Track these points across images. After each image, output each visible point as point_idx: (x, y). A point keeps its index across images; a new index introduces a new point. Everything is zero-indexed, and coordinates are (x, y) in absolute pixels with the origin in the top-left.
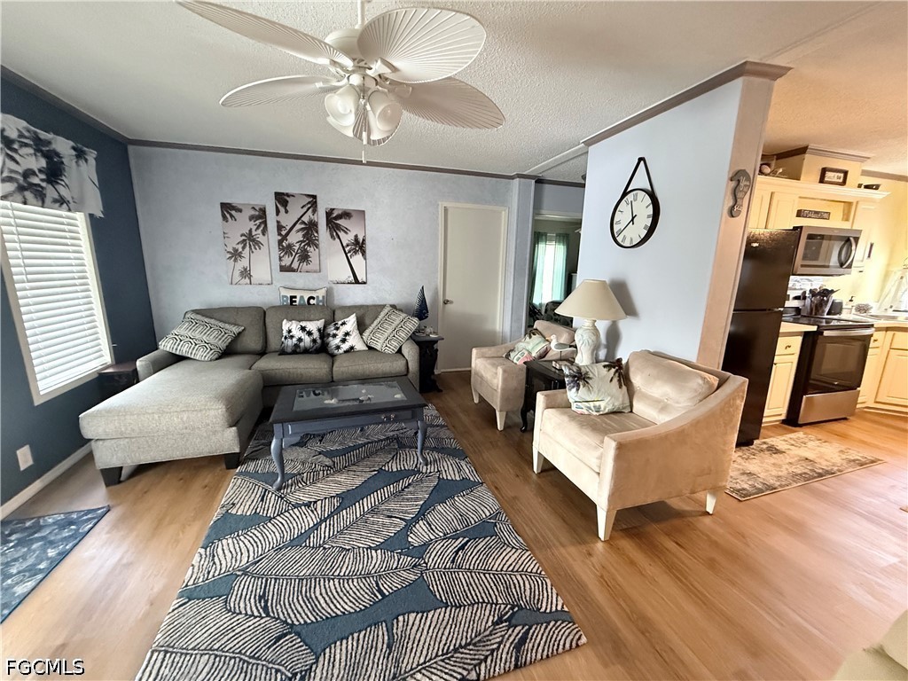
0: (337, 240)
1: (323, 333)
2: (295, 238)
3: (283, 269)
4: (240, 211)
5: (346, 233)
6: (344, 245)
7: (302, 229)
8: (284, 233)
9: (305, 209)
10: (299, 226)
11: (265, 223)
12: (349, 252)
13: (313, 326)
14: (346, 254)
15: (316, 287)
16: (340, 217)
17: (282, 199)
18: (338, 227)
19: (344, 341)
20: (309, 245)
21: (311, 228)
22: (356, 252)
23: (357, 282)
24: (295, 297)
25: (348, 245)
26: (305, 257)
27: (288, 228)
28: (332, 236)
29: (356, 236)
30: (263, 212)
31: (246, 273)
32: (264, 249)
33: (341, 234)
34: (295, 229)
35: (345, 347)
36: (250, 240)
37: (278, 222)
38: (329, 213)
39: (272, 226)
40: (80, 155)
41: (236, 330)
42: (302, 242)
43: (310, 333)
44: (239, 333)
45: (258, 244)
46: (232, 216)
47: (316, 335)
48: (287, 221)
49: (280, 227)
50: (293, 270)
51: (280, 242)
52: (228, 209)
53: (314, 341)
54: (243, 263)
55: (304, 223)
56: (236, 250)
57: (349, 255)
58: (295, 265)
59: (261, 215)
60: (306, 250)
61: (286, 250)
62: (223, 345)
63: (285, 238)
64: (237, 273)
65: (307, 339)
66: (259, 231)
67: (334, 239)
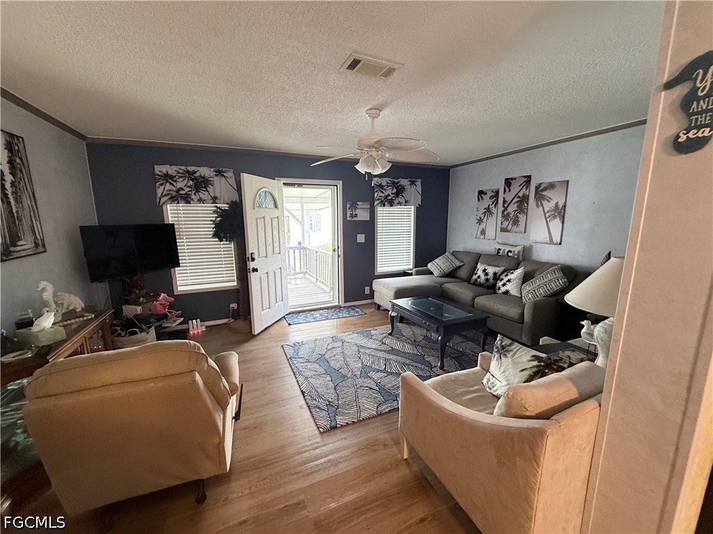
0: (541, 208)
1: (497, 277)
2: (513, 208)
3: (503, 230)
4: (486, 194)
5: (549, 201)
6: (546, 211)
7: (517, 202)
8: (506, 205)
9: (521, 187)
10: (516, 200)
11: (497, 200)
12: (549, 217)
13: (491, 270)
14: (546, 219)
15: (518, 244)
16: (545, 189)
17: (508, 182)
18: (543, 197)
19: (504, 285)
20: (519, 213)
21: (524, 200)
22: (554, 217)
23: (551, 242)
24: (500, 250)
25: (548, 212)
26: (516, 222)
27: (509, 202)
28: (537, 206)
29: (557, 203)
30: (497, 192)
31: (483, 232)
32: (494, 216)
33: (545, 203)
34: (514, 201)
35: (503, 289)
36: (488, 211)
37: (504, 198)
38: (537, 188)
39: (501, 201)
40: (413, 183)
41: (458, 264)
42: (516, 211)
43: (486, 274)
44: (460, 267)
45: (491, 213)
46: (482, 197)
47: (491, 276)
48: (509, 197)
49: (505, 202)
50: (508, 231)
51: (503, 212)
52: (481, 193)
53: (487, 280)
54: (483, 226)
55: (519, 197)
56: (481, 218)
57: (548, 220)
58: (509, 228)
59: (496, 195)
60: (517, 217)
61: (506, 217)
62: (447, 271)
63: (506, 209)
64: (479, 232)
65: (483, 277)
66: (493, 205)
67: (539, 207)
